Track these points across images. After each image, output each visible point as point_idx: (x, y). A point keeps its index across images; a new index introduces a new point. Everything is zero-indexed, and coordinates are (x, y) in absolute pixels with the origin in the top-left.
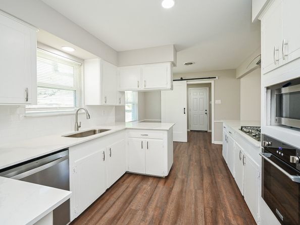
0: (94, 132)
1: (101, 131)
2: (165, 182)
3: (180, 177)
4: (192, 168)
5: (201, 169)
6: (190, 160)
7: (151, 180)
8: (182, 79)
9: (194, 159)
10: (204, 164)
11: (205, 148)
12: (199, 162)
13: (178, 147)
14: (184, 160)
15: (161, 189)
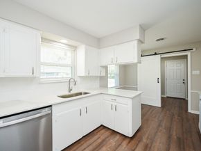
0: (81, 94)
1: (86, 93)
2: (129, 143)
3: (144, 140)
4: (159, 134)
5: (169, 137)
6: (159, 125)
7: (118, 137)
8: (156, 54)
9: (163, 125)
10: (174, 133)
11: (179, 116)
12: (169, 129)
13: (150, 111)
14: (153, 124)
15: (123, 148)
